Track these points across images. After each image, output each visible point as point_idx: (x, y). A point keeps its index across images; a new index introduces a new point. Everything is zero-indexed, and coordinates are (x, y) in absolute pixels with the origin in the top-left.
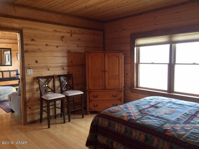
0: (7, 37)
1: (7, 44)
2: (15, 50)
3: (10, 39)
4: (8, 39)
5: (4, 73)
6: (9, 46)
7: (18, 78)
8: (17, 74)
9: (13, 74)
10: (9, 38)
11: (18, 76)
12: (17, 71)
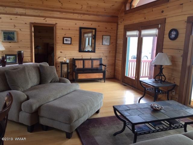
0: (93, 12)
1: (91, 23)
2: (101, 31)
3: (96, 15)
4: (94, 15)
5: (86, 62)
6: (94, 25)
7: (101, 70)
8: (101, 65)
9: (96, 64)
10: (95, 13)
11: (101, 67)
12: (100, 59)
